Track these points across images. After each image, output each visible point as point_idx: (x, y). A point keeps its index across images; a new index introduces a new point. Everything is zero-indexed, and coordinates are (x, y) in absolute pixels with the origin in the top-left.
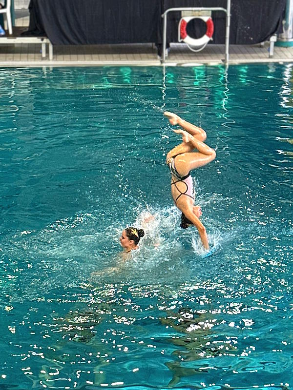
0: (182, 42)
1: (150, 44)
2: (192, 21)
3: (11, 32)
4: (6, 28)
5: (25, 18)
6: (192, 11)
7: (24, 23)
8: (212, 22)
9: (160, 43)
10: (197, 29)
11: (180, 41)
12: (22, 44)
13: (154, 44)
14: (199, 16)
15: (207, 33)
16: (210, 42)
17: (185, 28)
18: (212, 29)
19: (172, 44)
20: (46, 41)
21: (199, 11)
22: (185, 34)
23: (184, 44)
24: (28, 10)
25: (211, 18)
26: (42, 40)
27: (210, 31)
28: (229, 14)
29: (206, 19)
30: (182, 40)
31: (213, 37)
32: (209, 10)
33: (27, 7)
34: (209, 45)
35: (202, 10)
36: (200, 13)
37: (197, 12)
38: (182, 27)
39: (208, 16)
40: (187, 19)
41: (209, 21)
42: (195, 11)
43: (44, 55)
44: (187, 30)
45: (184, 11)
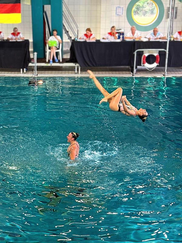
0: (144, 66)
1: (127, 67)
2: (149, 56)
3: (61, 61)
4: (59, 59)
5: (68, 54)
6: (149, 51)
7: (68, 56)
8: (159, 56)
9: (132, 66)
10: (151, 60)
11: (142, 65)
12: (66, 66)
13: (129, 67)
14: (152, 53)
15: (156, 61)
16: (157, 66)
17: (145, 59)
18: (159, 60)
19: (138, 67)
20: (77, 65)
21: (152, 51)
22: (145, 62)
23: (144, 67)
24: (70, 51)
25: (158, 54)
26: (76, 64)
27: (157, 60)
28: (167, 52)
29: (156, 54)
30: (143, 65)
31: (159, 63)
32: (157, 50)
33: (69, 49)
34: (157, 67)
35: (154, 50)
36: (153, 52)
37: (151, 52)
38: (144, 59)
39: (157, 53)
40: (146, 55)
41: (157, 56)
42: (151, 51)
43: (76, 72)
44: (146, 60)
45: (145, 51)
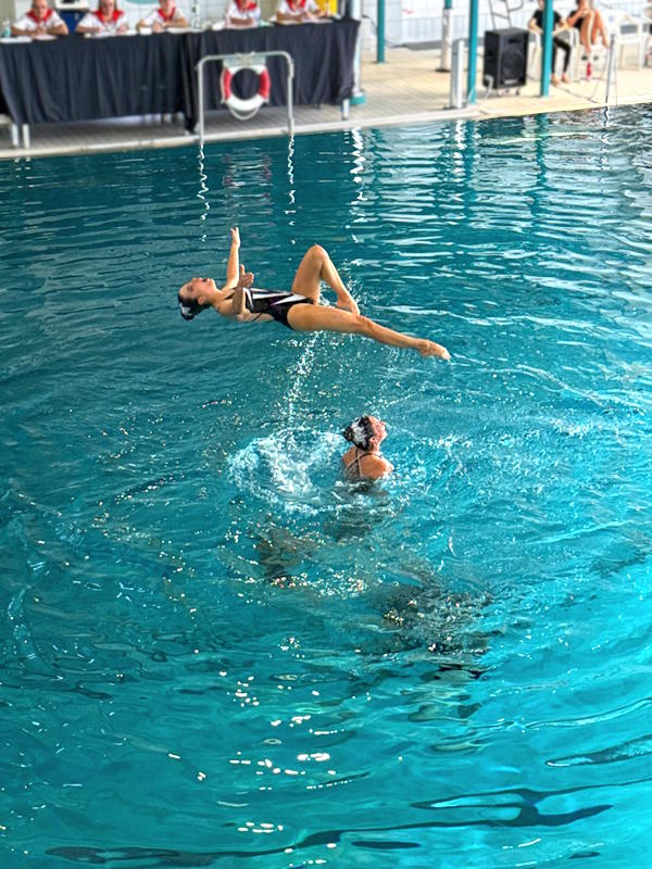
2: (240, 74)
6: (239, 58)
8: (267, 75)
14: (248, 65)
15: (261, 92)
16: (264, 105)
17: (229, 82)
25: (266, 68)
32: (262, 56)
35: (253, 57)
36: (250, 62)
37: (244, 60)
38: (226, 81)
39: (261, 65)
41: (263, 73)
43: (16, 141)
44: (232, 85)
